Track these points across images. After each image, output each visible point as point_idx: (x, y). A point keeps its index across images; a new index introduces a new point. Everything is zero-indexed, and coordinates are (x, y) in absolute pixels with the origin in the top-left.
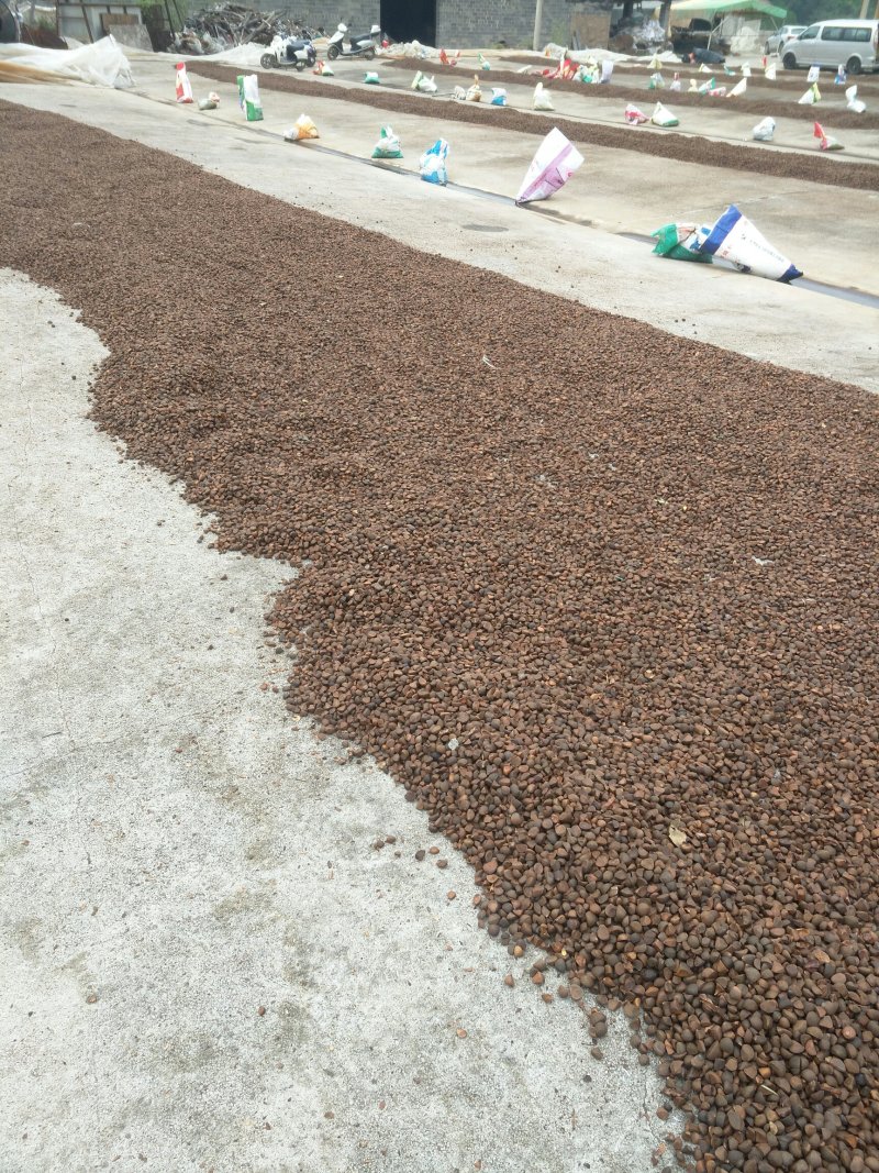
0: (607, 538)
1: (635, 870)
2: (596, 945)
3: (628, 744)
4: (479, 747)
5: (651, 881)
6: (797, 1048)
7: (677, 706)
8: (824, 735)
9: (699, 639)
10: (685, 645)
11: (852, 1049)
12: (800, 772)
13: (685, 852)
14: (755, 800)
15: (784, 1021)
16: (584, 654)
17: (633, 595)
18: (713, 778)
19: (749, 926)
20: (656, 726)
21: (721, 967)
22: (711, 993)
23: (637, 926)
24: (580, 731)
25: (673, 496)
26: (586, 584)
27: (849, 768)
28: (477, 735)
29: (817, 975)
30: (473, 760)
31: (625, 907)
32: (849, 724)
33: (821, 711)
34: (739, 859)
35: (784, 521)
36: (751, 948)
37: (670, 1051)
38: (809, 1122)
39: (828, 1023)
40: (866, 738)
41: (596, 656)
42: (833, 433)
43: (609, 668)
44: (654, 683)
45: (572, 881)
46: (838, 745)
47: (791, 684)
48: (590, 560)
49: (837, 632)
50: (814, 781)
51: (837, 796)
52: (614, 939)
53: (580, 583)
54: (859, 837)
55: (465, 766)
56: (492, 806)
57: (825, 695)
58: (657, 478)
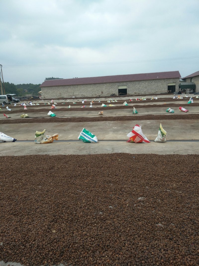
0: (9, 195)
1: (50, 240)
2: (51, 256)
3: (36, 224)
4: (8, 241)
5: (54, 240)
6: (88, 247)
7: (41, 214)
8: (66, 206)
9: (37, 203)
10: (36, 205)
11: (95, 242)
12: (66, 213)
13: (57, 232)
14: (62, 221)
15: (85, 244)
16: (17, 216)
17: (20, 202)
18: (53, 221)
19: (72, 236)
20: (39, 219)
21: (72, 244)
22: (73, 249)
23: (56, 248)
24: (26, 227)
25: (17, 183)
26: (10, 204)
27: (72, 209)
28: (6, 239)
29: (85, 236)
30: (8, 244)
31: (52, 246)
32: (68, 203)
33: (63, 203)
34: (65, 229)
35: (40, 179)
36: (75, 238)
37: (72, 262)
38: (95, 255)
39: (90, 240)
40: (72, 203)
41: (20, 215)
42: (39, 163)
43: (24, 215)
44: (34, 213)
45: (41, 249)
46: (69, 206)
47: (57, 202)
48: (8, 200)
49: (59, 191)
50: (69, 213)
51: (73, 213)
52: (53, 253)
53: (9, 205)
54: (79, 216)
55: (7, 246)
56: (17, 249)
57: (63, 201)
58: (12, 181)
